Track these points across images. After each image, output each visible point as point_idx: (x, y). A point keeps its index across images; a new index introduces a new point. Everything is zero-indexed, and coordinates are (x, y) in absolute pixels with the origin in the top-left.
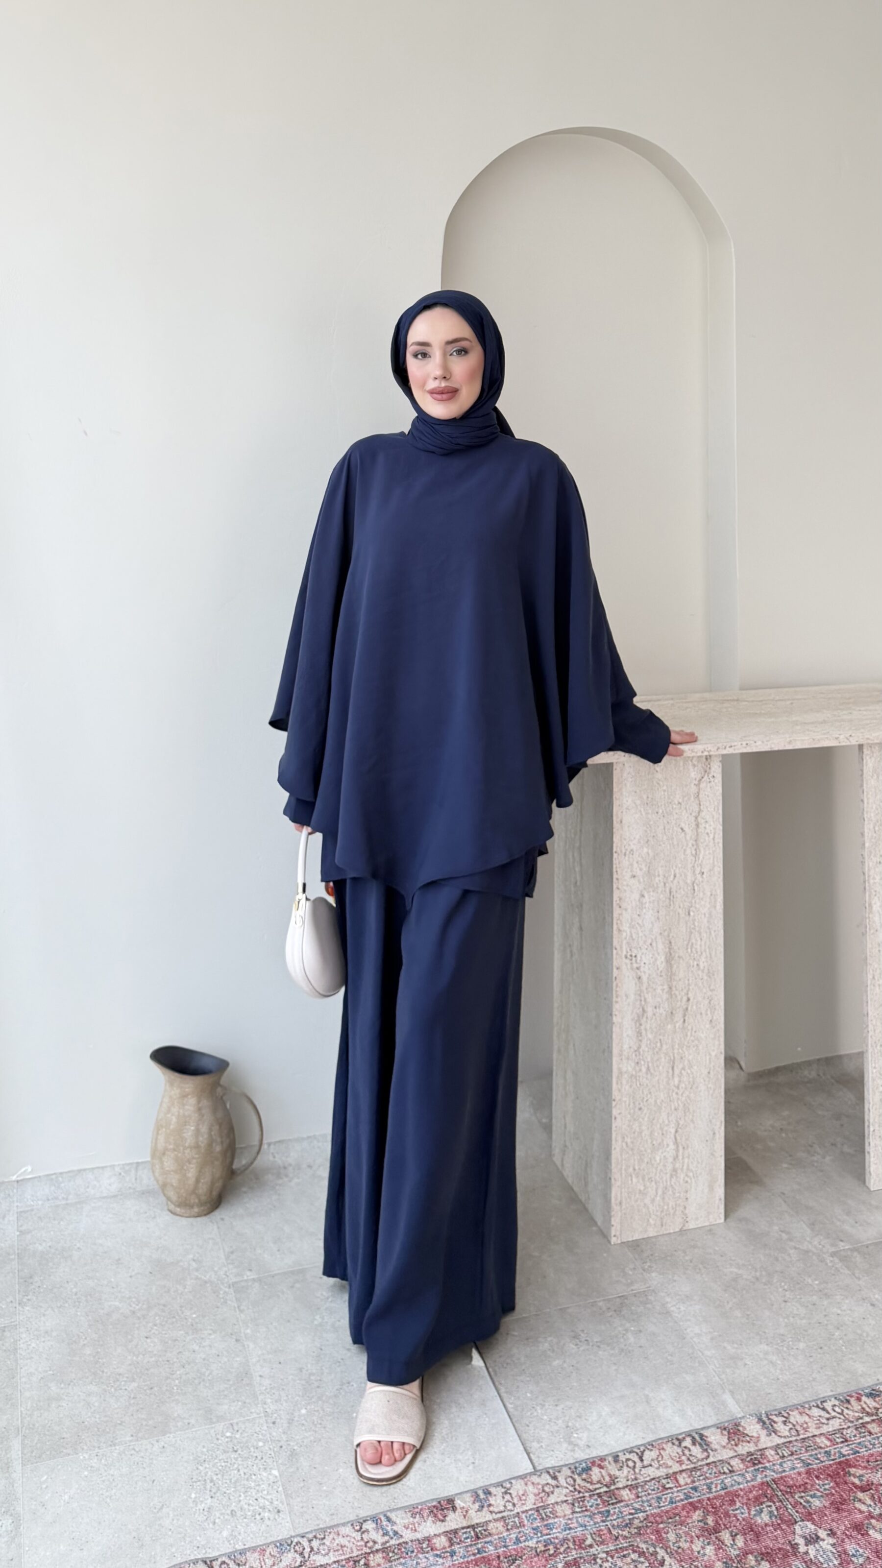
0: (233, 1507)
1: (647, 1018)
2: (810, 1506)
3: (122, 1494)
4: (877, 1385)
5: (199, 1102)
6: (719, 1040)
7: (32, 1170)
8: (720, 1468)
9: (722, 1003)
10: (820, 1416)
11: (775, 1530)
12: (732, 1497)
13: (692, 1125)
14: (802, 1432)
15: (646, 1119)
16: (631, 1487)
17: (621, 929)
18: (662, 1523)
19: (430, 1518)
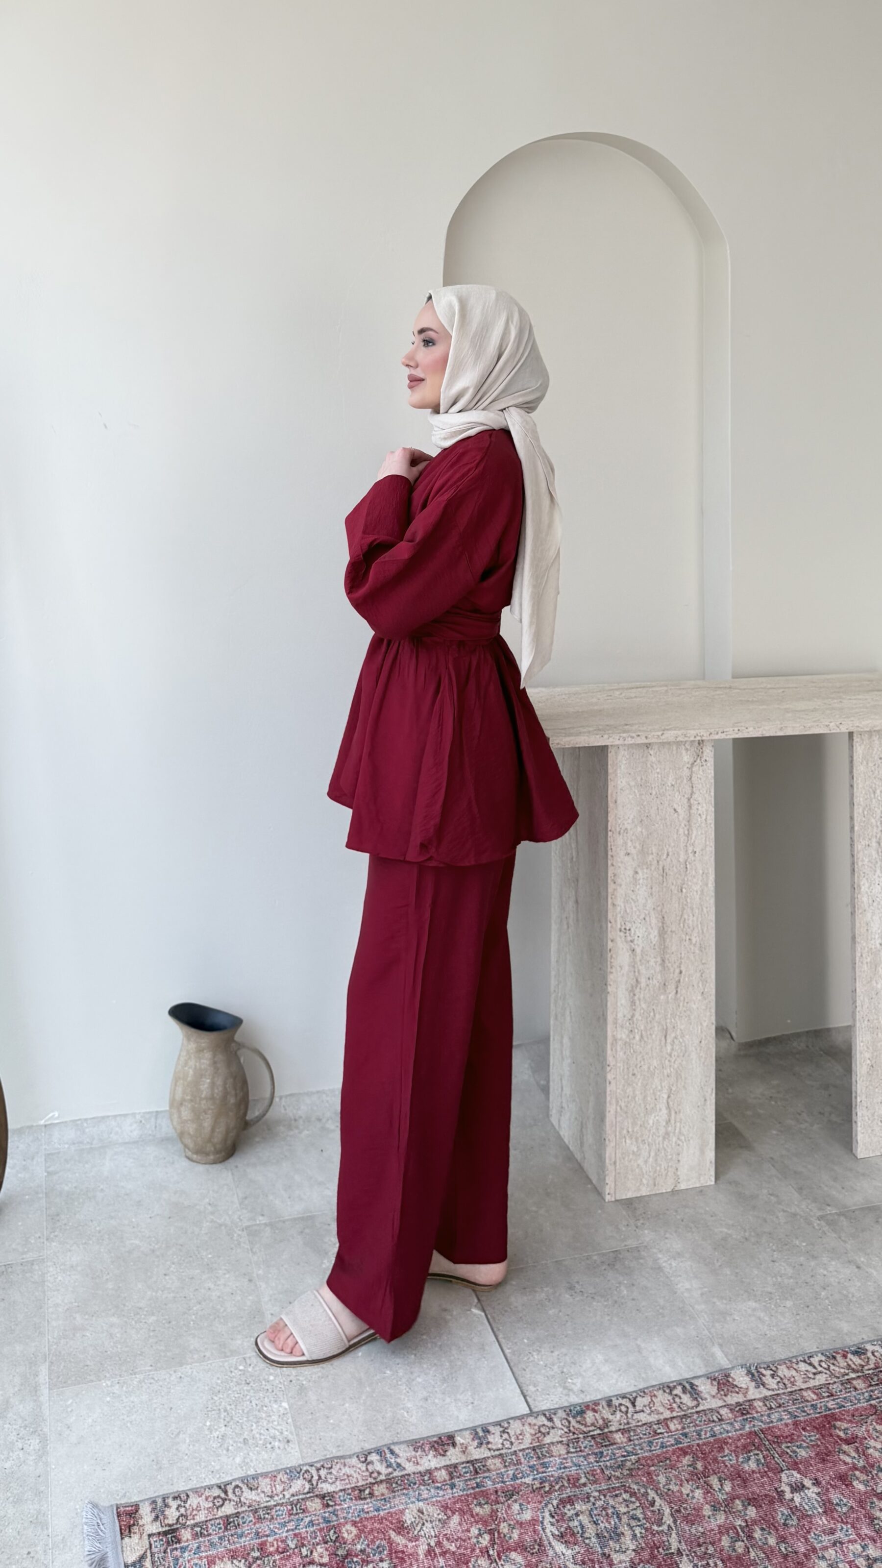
0: (245, 1436)
1: (640, 989)
2: (796, 1456)
3: (141, 1419)
4: (862, 1343)
5: (214, 1056)
6: (711, 1012)
7: (59, 1115)
8: (709, 1416)
9: (713, 976)
10: (807, 1371)
11: (762, 1477)
12: (721, 1444)
13: (684, 1092)
15: (639, 1084)
17: (615, 903)
18: (653, 1466)
19: (431, 1452)
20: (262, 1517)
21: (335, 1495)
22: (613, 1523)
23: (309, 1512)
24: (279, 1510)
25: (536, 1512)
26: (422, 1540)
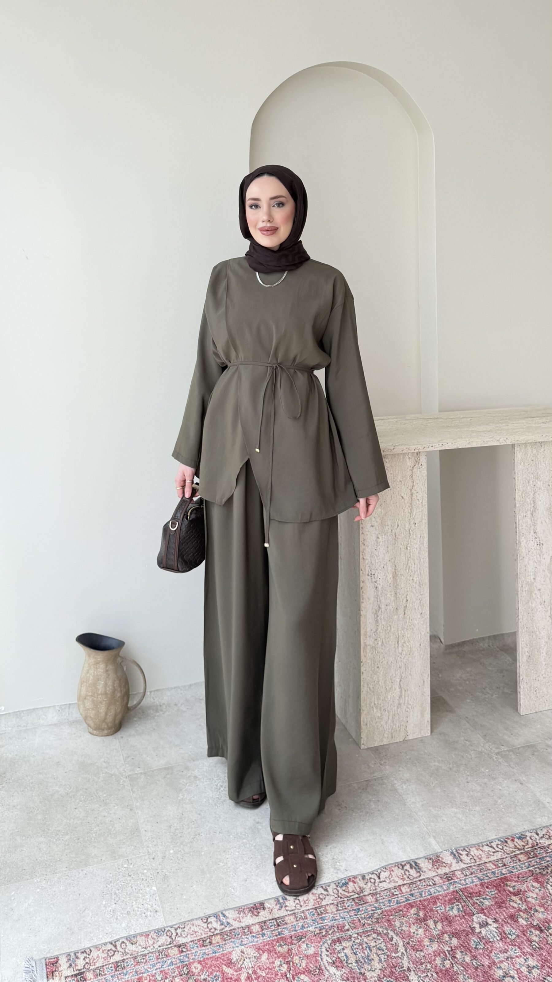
0: (128, 909)
1: (381, 612)
2: (483, 905)
3: (60, 902)
4: (523, 832)
5: (106, 666)
6: (427, 626)
7: (5, 709)
8: (427, 882)
9: (428, 602)
10: (489, 851)
11: (461, 919)
12: (435, 900)
13: (410, 677)
14: (478, 860)
15: (382, 673)
16: (373, 895)
17: (365, 558)
18: (391, 915)
19: (249, 914)
20: (140, 961)
21: (187, 944)
22: (366, 953)
23: (170, 956)
24: (151, 956)
25: (317, 948)
26: (244, 970)
